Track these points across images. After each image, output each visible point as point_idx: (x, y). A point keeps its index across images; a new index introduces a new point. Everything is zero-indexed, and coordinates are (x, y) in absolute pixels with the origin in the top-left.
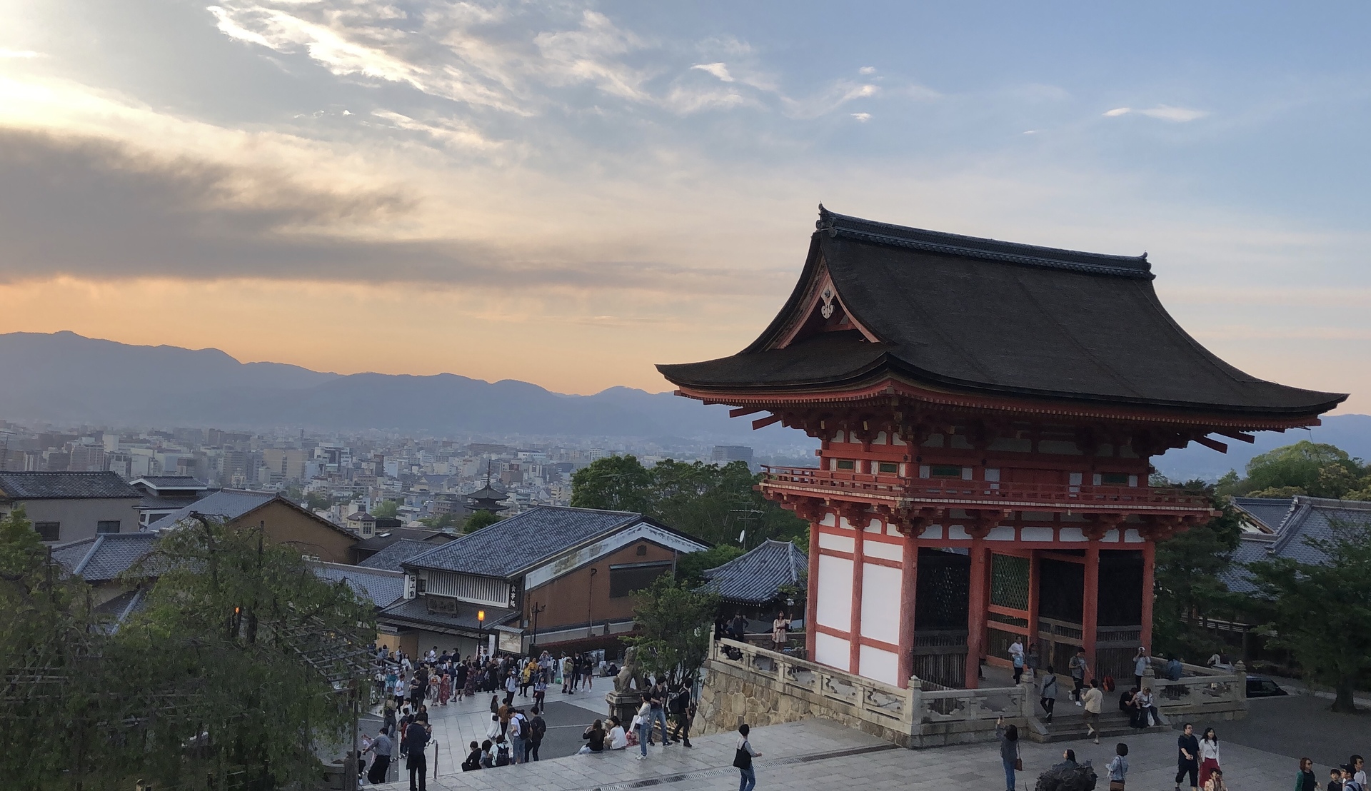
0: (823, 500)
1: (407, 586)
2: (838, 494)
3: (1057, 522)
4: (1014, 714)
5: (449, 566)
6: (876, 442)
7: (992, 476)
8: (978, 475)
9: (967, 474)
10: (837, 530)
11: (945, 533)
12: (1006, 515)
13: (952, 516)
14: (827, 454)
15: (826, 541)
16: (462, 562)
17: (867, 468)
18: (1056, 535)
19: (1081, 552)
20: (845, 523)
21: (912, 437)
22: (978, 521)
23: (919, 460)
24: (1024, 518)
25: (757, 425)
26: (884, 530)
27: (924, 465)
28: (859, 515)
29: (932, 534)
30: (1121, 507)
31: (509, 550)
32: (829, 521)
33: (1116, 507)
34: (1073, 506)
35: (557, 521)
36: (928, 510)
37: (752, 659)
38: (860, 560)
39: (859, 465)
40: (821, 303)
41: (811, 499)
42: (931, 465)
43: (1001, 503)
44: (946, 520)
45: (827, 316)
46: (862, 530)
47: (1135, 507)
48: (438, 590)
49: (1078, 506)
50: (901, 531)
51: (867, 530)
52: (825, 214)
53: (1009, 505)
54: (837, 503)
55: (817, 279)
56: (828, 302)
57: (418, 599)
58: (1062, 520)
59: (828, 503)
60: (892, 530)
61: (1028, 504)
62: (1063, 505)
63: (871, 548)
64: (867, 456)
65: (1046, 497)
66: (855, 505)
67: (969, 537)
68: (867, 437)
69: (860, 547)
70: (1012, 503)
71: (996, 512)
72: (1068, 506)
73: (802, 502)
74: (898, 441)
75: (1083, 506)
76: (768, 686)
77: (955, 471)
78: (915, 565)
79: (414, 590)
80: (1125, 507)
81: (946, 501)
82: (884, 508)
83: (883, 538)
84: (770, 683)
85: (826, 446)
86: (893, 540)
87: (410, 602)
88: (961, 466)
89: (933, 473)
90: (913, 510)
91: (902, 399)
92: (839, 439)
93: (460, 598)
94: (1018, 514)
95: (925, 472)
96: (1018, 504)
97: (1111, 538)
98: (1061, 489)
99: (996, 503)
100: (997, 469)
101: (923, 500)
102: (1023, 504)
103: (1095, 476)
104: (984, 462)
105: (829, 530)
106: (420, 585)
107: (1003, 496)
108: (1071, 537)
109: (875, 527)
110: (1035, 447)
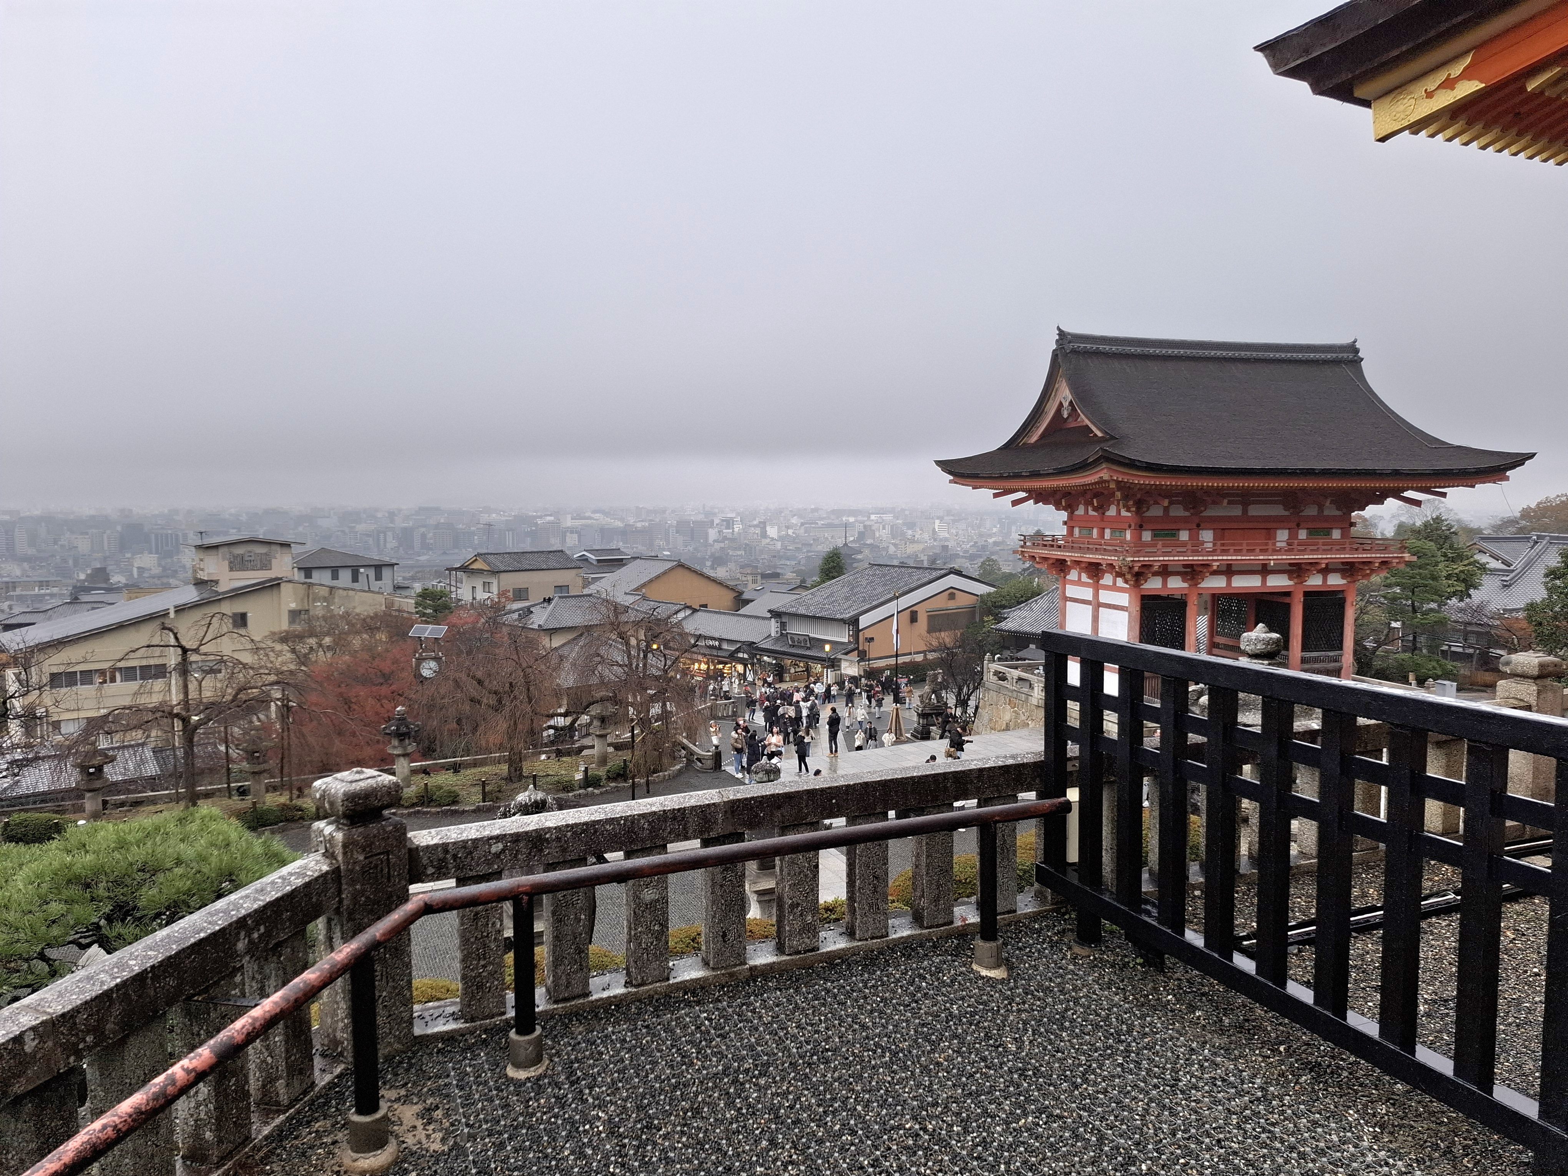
0: (1065, 561)
1: (773, 627)
2: (1076, 556)
3: (1264, 571)
5: (802, 611)
6: (1108, 513)
7: (1207, 536)
8: (1194, 537)
9: (1184, 536)
10: (1079, 583)
11: (1165, 583)
12: (1215, 568)
13: (1170, 569)
14: (1071, 524)
15: (1071, 591)
16: (812, 608)
17: (1102, 535)
18: (1264, 581)
19: (1288, 594)
20: (1084, 578)
21: (1134, 509)
22: (1192, 572)
23: (1141, 526)
24: (1234, 568)
25: (1015, 503)
26: (1115, 583)
27: (1146, 530)
28: (1095, 570)
29: (1154, 585)
30: (1320, 556)
31: (847, 599)
32: (1073, 575)
33: (1315, 557)
34: (1275, 557)
35: (884, 575)
36: (1147, 566)
37: (1015, 681)
38: (1097, 605)
39: (1095, 531)
40: (1061, 404)
41: (1057, 560)
42: (1152, 530)
43: (1210, 558)
44: (1165, 572)
45: (1065, 416)
46: (1098, 582)
47: (1333, 556)
48: (797, 629)
49: (1280, 557)
50: (1126, 582)
51: (1101, 582)
52: (1062, 334)
53: (1218, 560)
54: (1077, 563)
55: (1057, 386)
56: (1066, 404)
57: (783, 636)
58: (1269, 569)
59: (1069, 563)
60: (1120, 582)
61: (1234, 558)
62: (1266, 557)
63: (1105, 596)
64: (1102, 525)
65: (1251, 551)
66: (1091, 564)
67: (1185, 585)
68: (1101, 509)
69: (1096, 595)
70: (1220, 558)
71: (1207, 566)
72: (1270, 557)
73: (1051, 562)
74: (1124, 513)
75: (1284, 557)
76: (1027, 700)
77: (1174, 534)
78: (1138, 609)
79: (779, 629)
80: (1324, 556)
81: (1161, 558)
82: (1111, 566)
83: (1114, 588)
84: (1027, 699)
85: (1071, 516)
86: (1121, 590)
87: (777, 640)
88: (1179, 530)
89: (1155, 536)
90: (1133, 567)
91: (1118, 482)
92: (1080, 511)
93: (811, 635)
94: (1229, 566)
95: (1147, 536)
96: (1225, 558)
97: (1315, 581)
98: (1267, 544)
99: (1205, 558)
100: (1210, 529)
101: (1142, 559)
102: (1229, 558)
103: (1300, 531)
104: (1198, 526)
105: (1073, 583)
106: (783, 625)
107: (1213, 552)
108: (1278, 582)
109: (1107, 579)
110: (1245, 511)
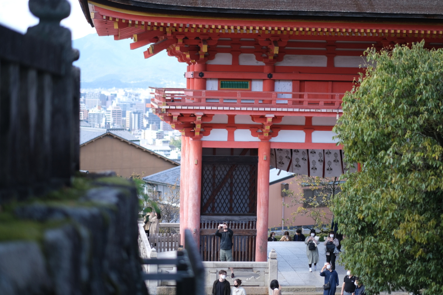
4: (256, 284)
5: (169, 181)
7: (285, 88)
9: (257, 86)
11: (231, 136)
13: (237, 121)
23: (205, 76)
27: (212, 80)
29: (218, 137)
42: (219, 79)
44: (231, 125)
67: (257, 139)
72: (335, 111)
77: (244, 83)
78: (196, 162)
88: (251, 80)
89: (222, 86)
95: (213, 85)
104: (274, 76)
110: (331, 62)
